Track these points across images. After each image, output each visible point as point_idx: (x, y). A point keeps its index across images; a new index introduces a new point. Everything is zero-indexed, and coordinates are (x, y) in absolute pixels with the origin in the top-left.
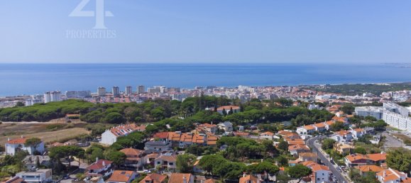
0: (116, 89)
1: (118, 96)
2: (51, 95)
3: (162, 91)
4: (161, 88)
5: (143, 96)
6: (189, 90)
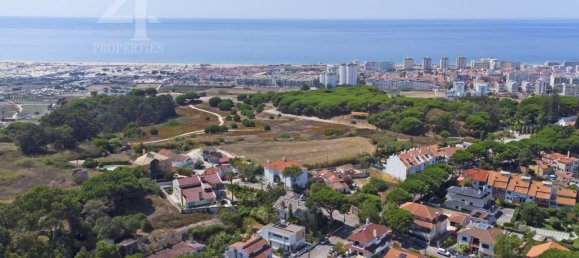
0: (428, 60)
1: (429, 70)
3: (492, 68)
4: (491, 61)
5: (463, 72)
6: (535, 66)
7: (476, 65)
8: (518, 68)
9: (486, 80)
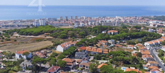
0: (67, 17)
1: (67, 20)
2: (42, 20)
3: (84, 19)
4: (84, 17)
5: (77, 20)
6: (95, 18)
7: (80, 18)
8: (91, 19)
9: (83, 22)
